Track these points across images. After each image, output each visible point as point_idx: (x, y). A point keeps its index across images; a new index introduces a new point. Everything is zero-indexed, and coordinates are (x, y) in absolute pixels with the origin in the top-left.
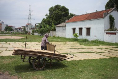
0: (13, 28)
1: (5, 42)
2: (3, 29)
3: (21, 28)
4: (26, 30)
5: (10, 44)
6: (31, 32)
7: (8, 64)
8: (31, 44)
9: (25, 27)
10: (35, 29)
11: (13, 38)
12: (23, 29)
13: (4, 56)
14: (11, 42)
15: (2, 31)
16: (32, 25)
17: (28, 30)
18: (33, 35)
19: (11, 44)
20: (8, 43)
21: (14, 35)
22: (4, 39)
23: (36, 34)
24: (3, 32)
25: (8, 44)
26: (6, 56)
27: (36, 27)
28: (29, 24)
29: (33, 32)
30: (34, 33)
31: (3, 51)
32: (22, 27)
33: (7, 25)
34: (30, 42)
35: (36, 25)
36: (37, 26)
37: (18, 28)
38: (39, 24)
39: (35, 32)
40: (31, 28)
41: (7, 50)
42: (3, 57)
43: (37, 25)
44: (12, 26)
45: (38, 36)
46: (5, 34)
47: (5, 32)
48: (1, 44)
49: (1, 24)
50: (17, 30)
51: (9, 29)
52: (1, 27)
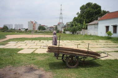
0: (46, 28)
2: (37, 29)
3: (53, 27)
5: (43, 42)
6: (63, 31)
7: (43, 61)
8: (63, 42)
9: (57, 26)
10: (66, 28)
11: (46, 37)
12: (54, 28)
13: (38, 53)
14: (44, 40)
16: (64, 24)
17: (59, 28)
18: (64, 34)
19: (44, 42)
20: (42, 41)
21: (46, 34)
22: (38, 38)
23: (68, 32)
24: (37, 31)
25: (42, 42)
26: (41, 54)
27: (67, 26)
28: (60, 23)
29: (65, 30)
30: (66, 32)
31: (37, 49)
32: (54, 26)
33: (40, 25)
34: (62, 40)
35: (67, 23)
36: (69, 25)
37: (50, 27)
38: (70, 22)
39: (67, 31)
40: (63, 27)
41: (41, 48)
42: (37, 54)
43: (68, 23)
44: (44, 26)
45: (69, 35)
46: (39, 33)
47: (38, 31)
48: (35, 42)
49: (35, 24)
50: (49, 29)
51: (42, 28)
52: (35, 26)
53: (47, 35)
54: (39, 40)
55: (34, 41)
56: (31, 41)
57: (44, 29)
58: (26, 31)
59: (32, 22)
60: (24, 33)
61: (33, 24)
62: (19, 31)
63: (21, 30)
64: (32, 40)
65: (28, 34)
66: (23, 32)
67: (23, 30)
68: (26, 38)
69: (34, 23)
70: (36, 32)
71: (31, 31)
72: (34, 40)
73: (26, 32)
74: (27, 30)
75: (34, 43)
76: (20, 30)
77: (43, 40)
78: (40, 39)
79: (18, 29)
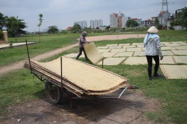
0: (138, 22)
1: (129, 44)
2: (124, 25)
3: (150, 21)
4: (160, 23)
5: (136, 46)
6: (169, 25)
7: (140, 78)
8: (171, 45)
9: (157, 17)
10: (175, 20)
11: (140, 37)
12: (153, 21)
13: (131, 64)
15: (123, 27)
16: (170, 14)
17: (162, 22)
18: (171, 31)
19: (138, 46)
20: (134, 44)
22: (127, 39)
23: (178, 28)
24: (124, 29)
25: (134, 46)
26: (134, 66)
27: (176, 16)
28: (163, 12)
29: (172, 24)
30: (174, 27)
31: (128, 57)
32: (152, 18)
33: (129, 18)
34: (169, 41)
35: (176, 12)
36: (180, 14)
37: (146, 21)
38: (183, 9)
39: (176, 25)
40: (168, 19)
41: (134, 55)
42: (129, 65)
43: (178, 12)
44: (136, 19)
46: (128, 31)
47: (127, 28)
48: (124, 47)
49: (121, 17)
50: (145, 24)
51: (133, 24)
52: (121, 21)
53: (141, 33)
54: (129, 43)
55: (121, 45)
56: (116, 45)
57: (136, 25)
58: (108, 30)
59: (116, 15)
60: (105, 33)
61: (117, 17)
62: (97, 31)
63: (100, 28)
64: (118, 44)
65: (111, 34)
66: (104, 31)
67: (103, 29)
68: (107, 41)
69: (119, 16)
70: (124, 31)
71: (115, 30)
72: (122, 43)
73: (107, 32)
74: (108, 27)
75: (122, 48)
76: (98, 28)
77: (136, 42)
78: (130, 41)
79: (95, 27)
